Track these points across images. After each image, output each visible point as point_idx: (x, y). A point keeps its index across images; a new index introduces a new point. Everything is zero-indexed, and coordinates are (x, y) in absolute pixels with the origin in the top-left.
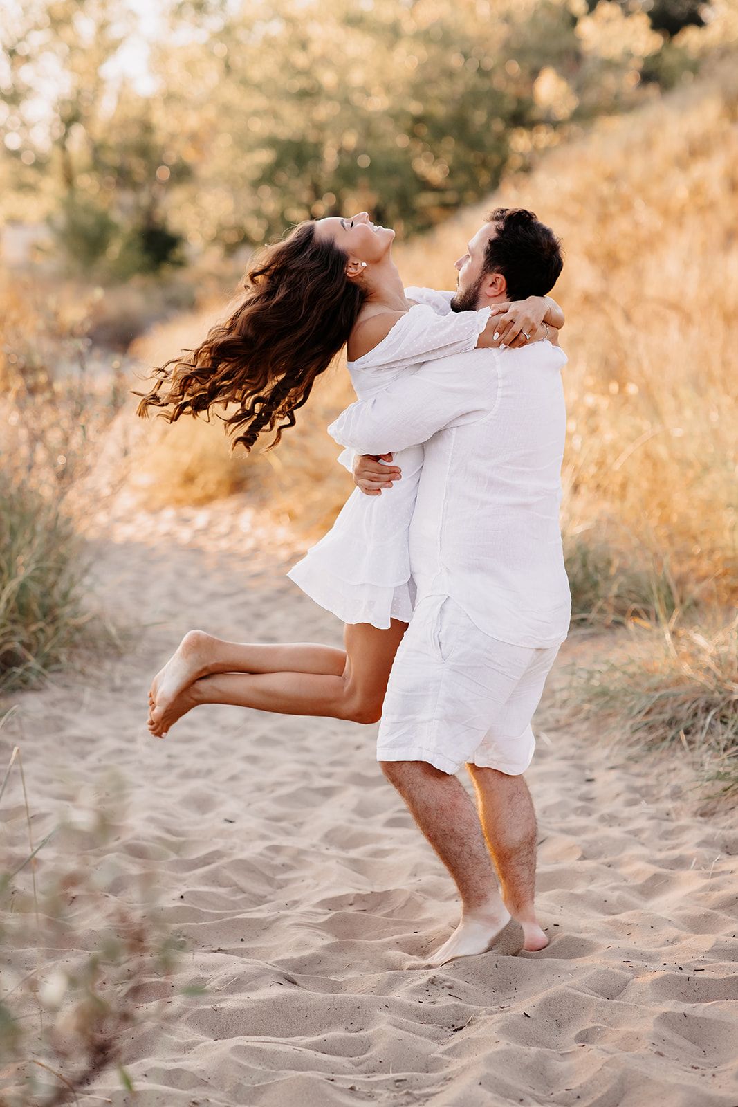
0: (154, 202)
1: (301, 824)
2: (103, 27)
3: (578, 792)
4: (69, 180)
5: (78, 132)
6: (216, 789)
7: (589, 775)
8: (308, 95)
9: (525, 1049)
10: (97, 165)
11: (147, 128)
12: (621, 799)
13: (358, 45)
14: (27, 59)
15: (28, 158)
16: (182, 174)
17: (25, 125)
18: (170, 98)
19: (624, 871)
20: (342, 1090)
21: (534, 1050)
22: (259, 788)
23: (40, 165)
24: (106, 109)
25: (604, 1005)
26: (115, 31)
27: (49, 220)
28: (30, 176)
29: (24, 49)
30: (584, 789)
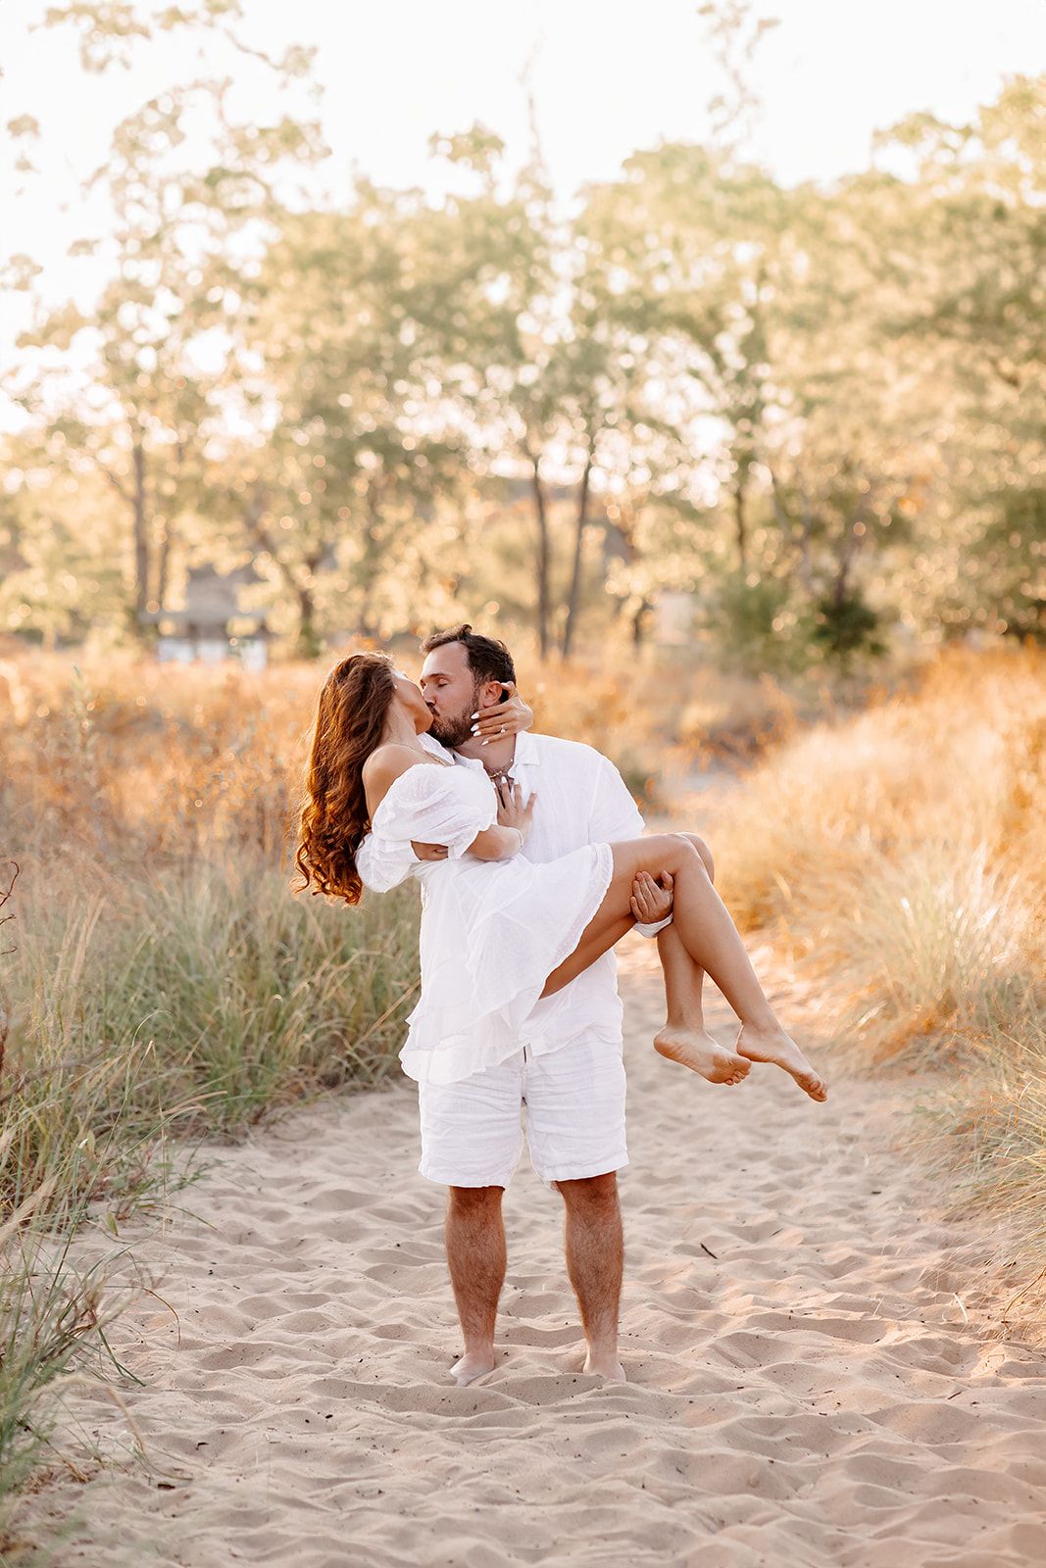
0: (846, 568)
4: (742, 537)
5: (760, 474)
7: (878, 1189)
10: (781, 516)
11: (850, 467)
30: (861, 1198)
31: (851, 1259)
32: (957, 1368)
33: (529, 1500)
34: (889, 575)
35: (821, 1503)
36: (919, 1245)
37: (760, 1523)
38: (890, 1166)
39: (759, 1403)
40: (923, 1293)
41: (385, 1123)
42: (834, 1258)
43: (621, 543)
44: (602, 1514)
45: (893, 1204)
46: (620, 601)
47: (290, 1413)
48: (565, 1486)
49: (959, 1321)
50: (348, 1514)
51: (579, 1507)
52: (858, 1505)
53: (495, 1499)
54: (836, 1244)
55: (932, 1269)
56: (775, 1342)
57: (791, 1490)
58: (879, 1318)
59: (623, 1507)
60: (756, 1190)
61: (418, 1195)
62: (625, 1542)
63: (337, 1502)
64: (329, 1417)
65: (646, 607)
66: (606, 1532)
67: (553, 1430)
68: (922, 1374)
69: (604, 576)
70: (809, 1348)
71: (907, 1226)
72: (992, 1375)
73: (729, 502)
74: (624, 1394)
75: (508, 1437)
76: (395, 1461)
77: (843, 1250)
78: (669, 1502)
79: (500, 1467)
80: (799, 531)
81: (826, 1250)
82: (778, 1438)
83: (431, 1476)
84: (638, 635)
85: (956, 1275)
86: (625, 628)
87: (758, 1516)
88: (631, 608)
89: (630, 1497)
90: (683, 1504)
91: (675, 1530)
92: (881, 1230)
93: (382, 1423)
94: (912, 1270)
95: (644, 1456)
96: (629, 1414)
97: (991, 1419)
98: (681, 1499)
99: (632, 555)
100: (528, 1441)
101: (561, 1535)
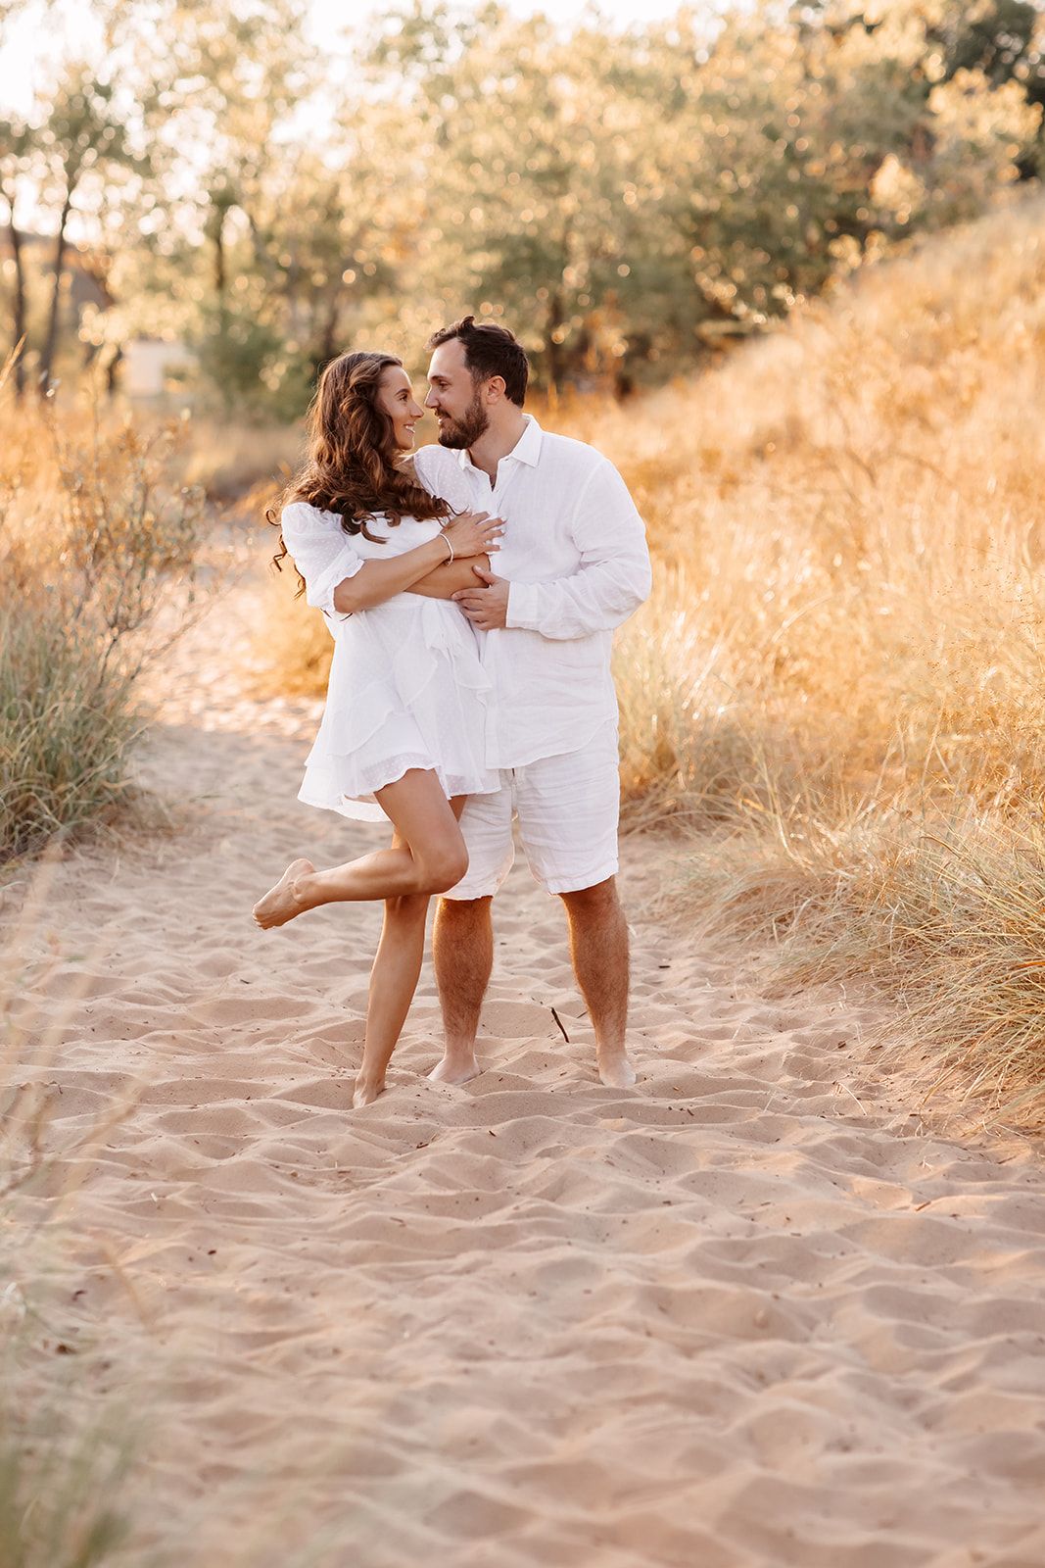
0: (334, 317)
1: (327, 990)
2: (275, 75)
3: (643, 976)
4: (221, 282)
5: (237, 217)
6: (242, 958)
7: (664, 962)
8: (555, 179)
9: (479, 1157)
10: (261, 263)
11: (333, 213)
12: (688, 982)
13: (624, 114)
14: (170, 110)
15: (166, 246)
16: (380, 281)
17: (163, 204)
18: (361, 175)
19: (657, 1039)
20: (283, 1175)
21: (487, 1157)
22: (291, 959)
23: (181, 258)
24: (277, 185)
25: (573, 1129)
26: (293, 81)
27: (187, 336)
28: (165, 273)
29: (165, 99)
30: (653, 973)
31: (688, 1044)
32: (884, 1170)
33: (512, 1353)
34: (372, 326)
35: (853, 1346)
36: (752, 1027)
37: (813, 1375)
38: (664, 938)
39: (709, 1220)
40: (794, 1083)
41: (79, 896)
42: (669, 1042)
43: (96, 289)
44: (617, 1373)
45: (696, 980)
46: (92, 351)
47: (170, 1250)
48: (548, 1335)
49: (856, 1114)
50: (308, 1382)
51: (577, 1362)
52: (903, 1348)
53: (469, 1354)
54: (664, 1027)
55: (793, 1054)
56: (672, 1145)
57: (804, 1329)
58: (771, 1114)
59: (639, 1361)
60: (530, 966)
61: (161, 978)
62: (662, 1407)
63: (289, 1365)
64: (212, 1252)
65: (119, 356)
66: (634, 1393)
67: (491, 1263)
68: (862, 1183)
69: (76, 323)
70: (715, 1152)
71: (728, 1004)
72: (941, 1179)
73: (209, 248)
74: (547, 1215)
75: (442, 1273)
76: (323, 1306)
77: (676, 1034)
78: (688, 1352)
79: (457, 1312)
80: (281, 279)
81: (655, 1033)
82: (750, 1264)
83: (381, 1326)
84: (112, 384)
85: (819, 1060)
86: (100, 377)
87: (807, 1367)
88: (105, 357)
89: (639, 1349)
90: (708, 1354)
91: (717, 1389)
92: (699, 1011)
93: (283, 1259)
94: (771, 1055)
95: (616, 1292)
96: (572, 1240)
97: (986, 1234)
98: (702, 1348)
99: (107, 301)
100: (465, 1278)
101: (575, 1398)
